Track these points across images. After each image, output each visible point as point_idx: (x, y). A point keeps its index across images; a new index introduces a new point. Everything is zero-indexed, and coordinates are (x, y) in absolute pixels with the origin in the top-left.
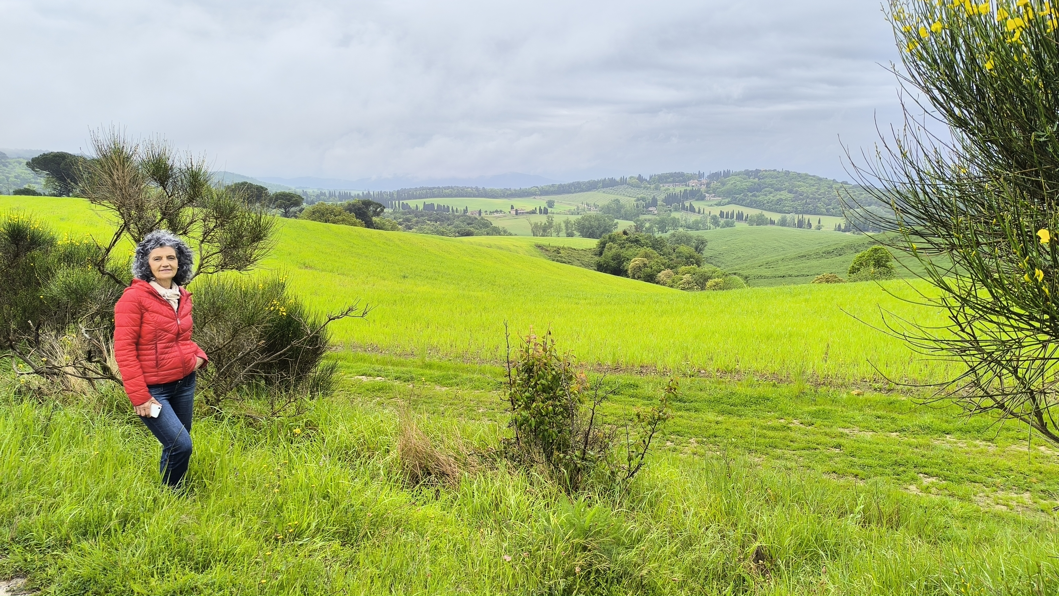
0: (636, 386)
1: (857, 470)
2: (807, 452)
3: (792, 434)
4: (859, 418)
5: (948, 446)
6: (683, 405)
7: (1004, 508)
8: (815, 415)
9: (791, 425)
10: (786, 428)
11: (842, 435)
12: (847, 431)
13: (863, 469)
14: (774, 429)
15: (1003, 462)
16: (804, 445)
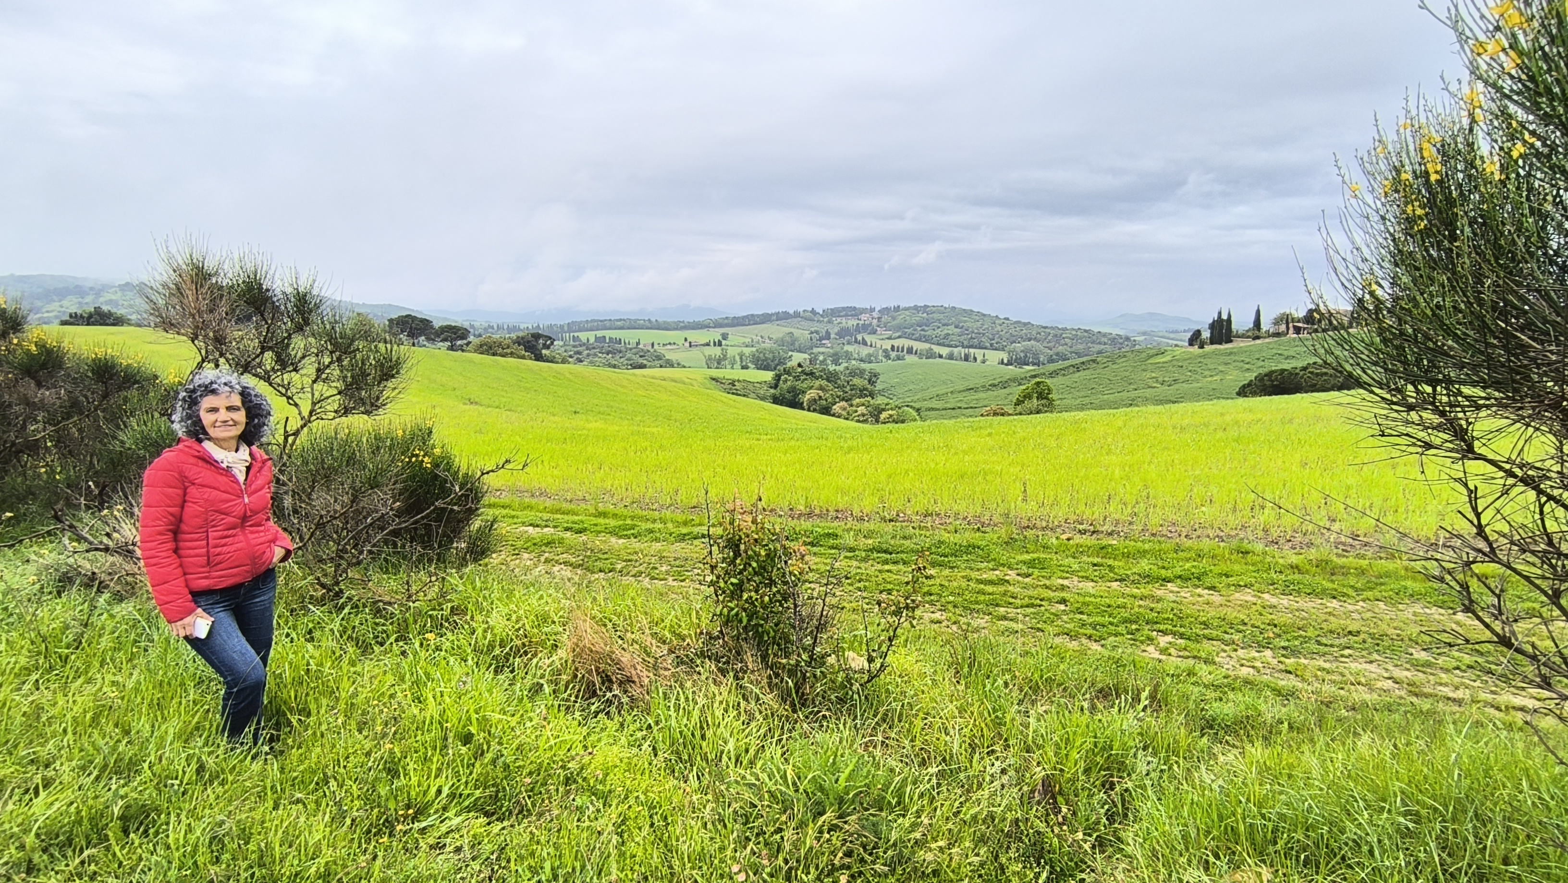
0: (835, 536)
1: (1089, 631)
2: (1032, 610)
3: (1011, 588)
4: (1076, 567)
5: (1172, 597)
6: (888, 556)
7: (1251, 670)
8: (1031, 564)
9: (1007, 578)
10: (1003, 582)
11: (1063, 588)
12: (1066, 582)
13: (1094, 628)
14: (991, 582)
15: (1232, 614)
16: (1026, 601)
